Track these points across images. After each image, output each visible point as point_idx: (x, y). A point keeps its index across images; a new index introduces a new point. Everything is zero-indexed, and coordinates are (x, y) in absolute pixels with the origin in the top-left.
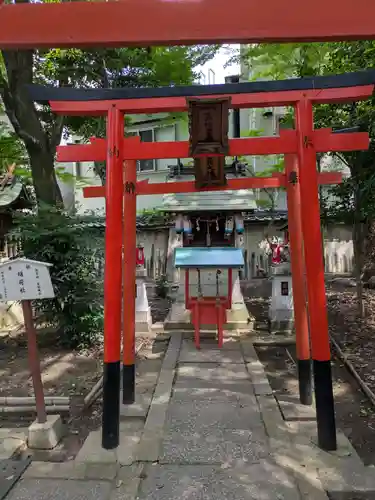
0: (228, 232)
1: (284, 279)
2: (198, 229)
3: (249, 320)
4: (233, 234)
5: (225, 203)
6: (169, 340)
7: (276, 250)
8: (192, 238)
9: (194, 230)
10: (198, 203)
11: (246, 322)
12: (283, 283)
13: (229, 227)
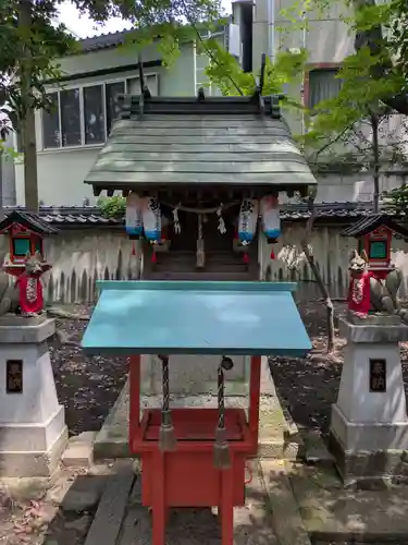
0: (244, 236)
1: (378, 354)
2: (177, 227)
3: (287, 435)
4: (254, 242)
5: (244, 168)
6: (92, 510)
7: (360, 284)
8: (165, 248)
9: (167, 231)
10: (178, 167)
11: (281, 442)
12: (373, 363)
13: (247, 225)
